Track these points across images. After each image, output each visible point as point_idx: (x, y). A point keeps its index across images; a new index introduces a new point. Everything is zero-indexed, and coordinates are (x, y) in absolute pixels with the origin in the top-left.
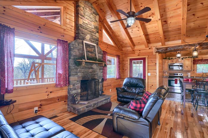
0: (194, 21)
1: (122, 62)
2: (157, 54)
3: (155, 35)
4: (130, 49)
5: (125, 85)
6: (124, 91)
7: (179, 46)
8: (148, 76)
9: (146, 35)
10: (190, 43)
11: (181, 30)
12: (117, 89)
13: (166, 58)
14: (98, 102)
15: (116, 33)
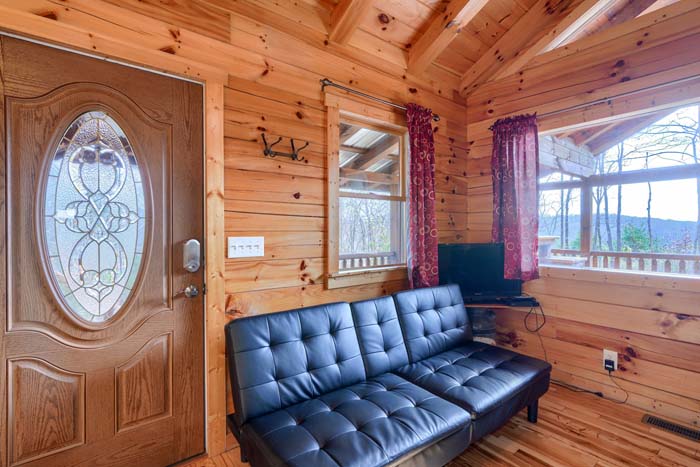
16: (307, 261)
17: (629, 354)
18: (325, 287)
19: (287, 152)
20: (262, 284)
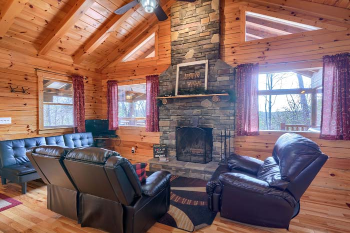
16: (30, 125)
17: (136, 148)
18: (38, 133)
19: (21, 91)
20: (11, 132)
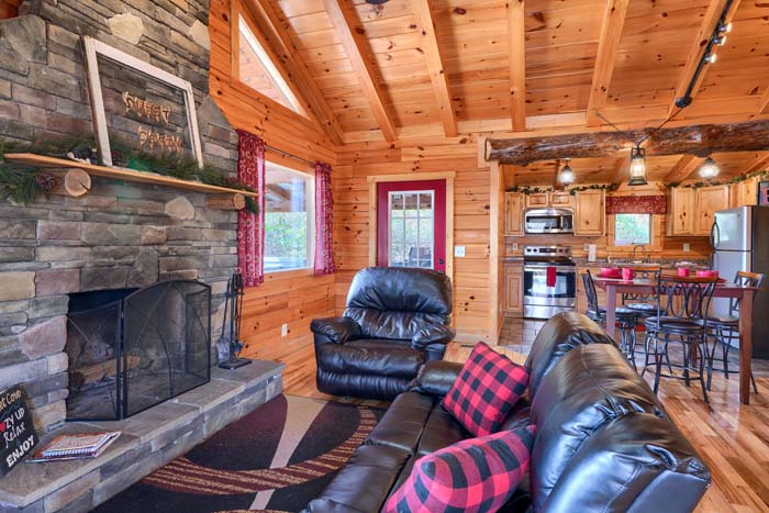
0: (646, 32)
1: (339, 198)
2: (494, 165)
3: (492, 82)
4: (376, 137)
5: (357, 304)
6: (354, 334)
7: (579, 137)
8: (454, 258)
9: (454, 76)
10: (621, 128)
11: (593, 67)
12: (314, 327)
13: (516, 189)
14: (202, 415)
15: (314, 53)
